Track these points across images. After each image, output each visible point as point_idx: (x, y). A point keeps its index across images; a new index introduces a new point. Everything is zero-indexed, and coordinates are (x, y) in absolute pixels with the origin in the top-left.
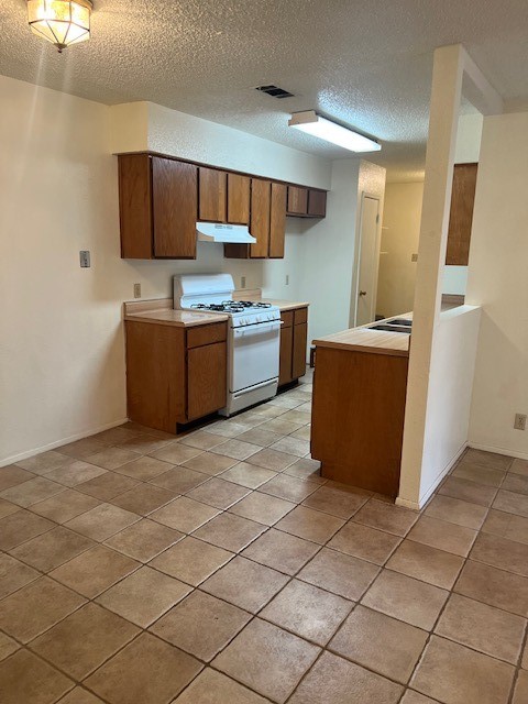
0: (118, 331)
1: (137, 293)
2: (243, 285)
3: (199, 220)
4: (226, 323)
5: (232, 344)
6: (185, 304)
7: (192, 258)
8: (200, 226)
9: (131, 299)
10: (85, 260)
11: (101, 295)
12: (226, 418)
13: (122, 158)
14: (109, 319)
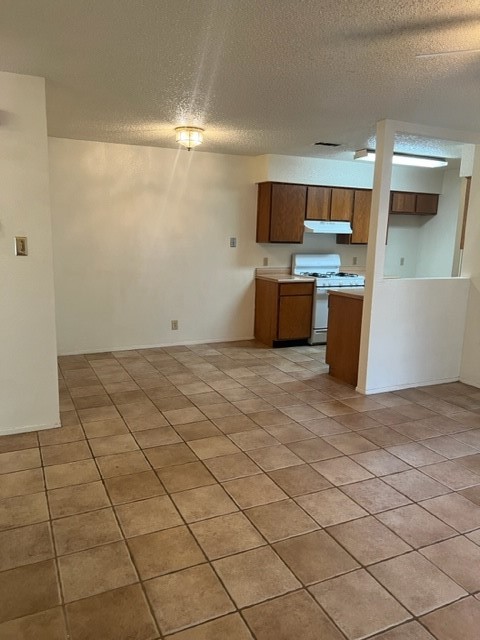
0: (252, 284)
1: (266, 262)
2: (355, 263)
3: (306, 219)
4: (313, 283)
5: (316, 297)
6: (297, 272)
7: (299, 243)
8: (307, 224)
9: (261, 266)
10: (233, 244)
11: (242, 262)
12: (310, 345)
13: (260, 185)
14: (247, 276)
